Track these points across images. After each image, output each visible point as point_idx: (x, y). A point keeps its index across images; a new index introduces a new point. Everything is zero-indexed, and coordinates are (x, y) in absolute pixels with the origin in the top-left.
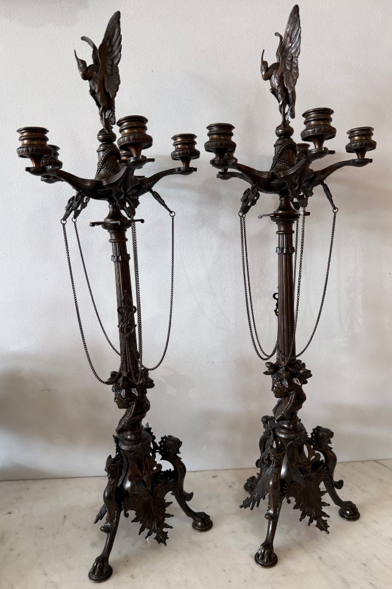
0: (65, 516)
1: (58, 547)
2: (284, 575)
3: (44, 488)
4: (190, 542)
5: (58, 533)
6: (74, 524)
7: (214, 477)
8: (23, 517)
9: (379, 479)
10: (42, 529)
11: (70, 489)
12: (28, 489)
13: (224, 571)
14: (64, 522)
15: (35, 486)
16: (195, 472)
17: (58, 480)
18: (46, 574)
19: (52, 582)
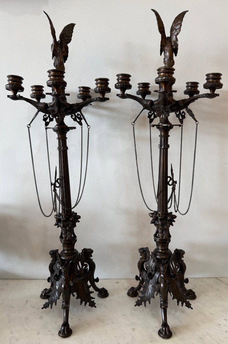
0: (27, 301)
1: (20, 318)
2: (151, 342)
3: (17, 284)
4: (98, 320)
5: (21, 310)
6: (31, 306)
7: (117, 283)
8: (3, 300)
9: (217, 289)
10: (13, 307)
11: (32, 286)
12: (8, 284)
13: (116, 337)
14: (26, 304)
15: (12, 283)
16: (106, 279)
17: (26, 281)
18: (12, 333)
19: (15, 338)
